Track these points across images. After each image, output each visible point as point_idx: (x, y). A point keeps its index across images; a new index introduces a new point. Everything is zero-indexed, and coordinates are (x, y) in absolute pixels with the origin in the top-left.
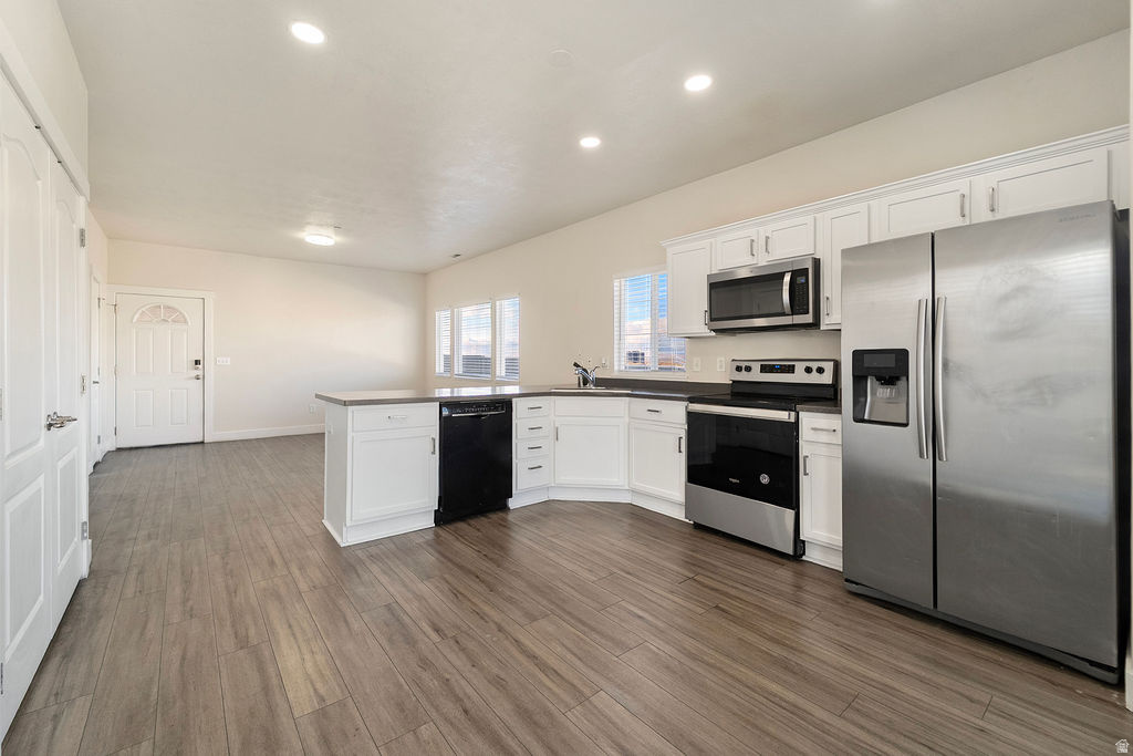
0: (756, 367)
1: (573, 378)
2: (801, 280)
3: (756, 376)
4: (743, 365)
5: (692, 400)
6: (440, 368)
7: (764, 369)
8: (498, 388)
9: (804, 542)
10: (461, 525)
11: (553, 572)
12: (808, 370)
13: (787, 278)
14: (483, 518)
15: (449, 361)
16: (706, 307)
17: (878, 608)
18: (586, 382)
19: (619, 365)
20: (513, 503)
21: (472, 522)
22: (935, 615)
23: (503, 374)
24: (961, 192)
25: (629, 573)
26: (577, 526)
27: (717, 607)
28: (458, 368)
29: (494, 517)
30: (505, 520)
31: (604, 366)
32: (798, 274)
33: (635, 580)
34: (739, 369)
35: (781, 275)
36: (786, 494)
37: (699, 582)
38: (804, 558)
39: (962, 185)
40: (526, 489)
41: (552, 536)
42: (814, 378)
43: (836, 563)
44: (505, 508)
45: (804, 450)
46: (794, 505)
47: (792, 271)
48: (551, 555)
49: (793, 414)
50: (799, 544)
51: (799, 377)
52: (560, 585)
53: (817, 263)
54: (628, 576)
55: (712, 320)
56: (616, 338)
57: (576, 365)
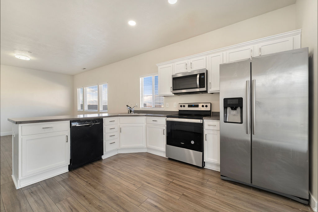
0: (187, 106)
1: (126, 110)
2: (203, 77)
3: (187, 108)
4: (183, 105)
5: (168, 117)
6: (79, 108)
7: (189, 106)
8: (100, 114)
9: (204, 162)
10: (81, 170)
11: (119, 188)
12: (203, 106)
13: (198, 76)
14: (91, 165)
15: (82, 106)
16: (171, 86)
17: (233, 185)
18: (131, 111)
19: (142, 106)
20: (103, 157)
21: (86, 167)
22: (251, 186)
23: (102, 110)
24: (251, 49)
25: (149, 183)
26: (128, 164)
27: (183, 194)
28: (86, 108)
29: (96, 164)
30: (100, 165)
31: (137, 106)
32: (202, 75)
33: (152, 186)
34: (181, 106)
35: (196, 75)
36: (199, 147)
37: (175, 183)
38: (205, 167)
39: (251, 47)
40: (109, 151)
41: (119, 170)
42: (204, 109)
43: (218, 169)
44: (100, 159)
45: (205, 132)
46: (202, 151)
47: (200, 74)
48: (118, 179)
49: (202, 120)
50: (203, 163)
51: (200, 108)
52: (122, 194)
53: (207, 71)
54: (149, 185)
55: (173, 90)
56: (141, 97)
57: (127, 106)
